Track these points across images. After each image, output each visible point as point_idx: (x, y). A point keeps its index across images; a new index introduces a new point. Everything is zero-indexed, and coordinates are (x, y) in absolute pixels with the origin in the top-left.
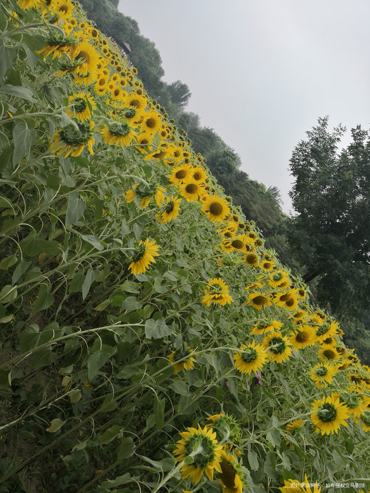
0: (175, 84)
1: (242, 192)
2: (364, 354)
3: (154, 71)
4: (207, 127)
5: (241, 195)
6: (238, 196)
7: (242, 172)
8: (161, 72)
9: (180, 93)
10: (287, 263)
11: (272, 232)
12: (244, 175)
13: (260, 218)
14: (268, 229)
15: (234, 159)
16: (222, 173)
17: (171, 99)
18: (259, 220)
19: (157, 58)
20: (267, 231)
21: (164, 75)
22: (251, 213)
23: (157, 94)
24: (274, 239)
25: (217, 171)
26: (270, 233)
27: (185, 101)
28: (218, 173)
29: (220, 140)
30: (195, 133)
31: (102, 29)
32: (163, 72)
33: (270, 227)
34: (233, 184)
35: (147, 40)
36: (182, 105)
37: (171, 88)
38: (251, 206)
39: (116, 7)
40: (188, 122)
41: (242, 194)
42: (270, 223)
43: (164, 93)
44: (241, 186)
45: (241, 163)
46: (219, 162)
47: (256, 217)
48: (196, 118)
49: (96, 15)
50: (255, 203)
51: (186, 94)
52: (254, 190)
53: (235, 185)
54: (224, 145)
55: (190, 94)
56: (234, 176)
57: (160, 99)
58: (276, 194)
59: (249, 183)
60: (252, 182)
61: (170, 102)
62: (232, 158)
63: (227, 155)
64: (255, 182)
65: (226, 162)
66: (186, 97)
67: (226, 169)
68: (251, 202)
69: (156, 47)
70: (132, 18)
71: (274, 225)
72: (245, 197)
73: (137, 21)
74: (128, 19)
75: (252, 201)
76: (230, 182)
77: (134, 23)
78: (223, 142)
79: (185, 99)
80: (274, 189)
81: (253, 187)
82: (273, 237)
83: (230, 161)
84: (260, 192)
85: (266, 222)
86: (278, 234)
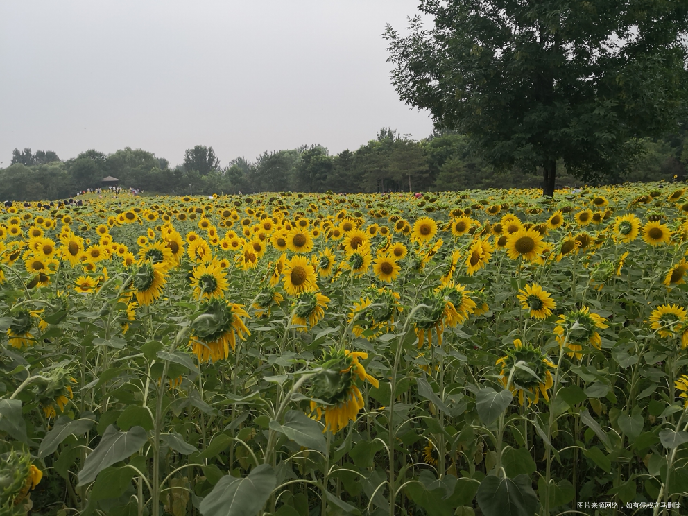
0: (188, 157)
1: (363, 171)
2: (652, 166)
3: (157, 170)
4: (259, 157)
5: (366, 175)
6: (364, 178)
7: (340, 155)
8: (164, 163)
9: (201, 159)
10: (482, 178)
11: (433, 169)
12: (345, 155)
13: (407, 172)
14: (427, 171)
15: (319, 153)
16: (325, 178)
17: (200, 174)
18: (410, 175)
19: (146, 156)
20: (428, 175)
21: (168, 163)
22: (394, 178)
23: (185, 185)
24: (444, 174)
25: (318, 182)
26: (433, 172)
27: (213, 160)
28: (322, 181)
29: (285, 152)
30: (258, 175)
31: (72, 193)
32: (165, 160)
33: (426, 167)
34: (346, 175)
35: (119, 153)
36: (216, 166)
37: (188, 165)
38: (387, 172)
39: (58, 160)
40: (240, 174)
41: (365, 172)
42: (421, 165)
43: (190, 177)
44: (355, 167)
45: (326, 148)
46: (310, 172)
47: (403, 175)
48: (241, 162)
49: (53, 189)
50: (386, 165)
51: (208, 153)
52: (371, 156)
53: (349, 173)
54: (294, 152)
55: (210, 149)
56: (338, 166)
57: (194, 186)
58: (390, 134)
59: (359, 156)
60: (359, 152)
61: (204, 177)
62: (316, 155)
63: (309, 157)
64: (362, 148)
65: (316, 164)
66: (210, 155)
67: (323, 170)
68: (382, 170)
69: (133, 149)
70: (84, 152)
71: (427, 162)
72: (371, 172)
73: (91, 149)
74: (82, 156)
75: (381, 167)
76: (341, 176)
77: (92, 153)
78: (289, 152)
79: (212, 158)
80: (383, 132)
81: (367, 155)
82: (441, 173)
83: (317, 159)
84: (378, 150)
85: (417, 169)
86: (440, 165)
